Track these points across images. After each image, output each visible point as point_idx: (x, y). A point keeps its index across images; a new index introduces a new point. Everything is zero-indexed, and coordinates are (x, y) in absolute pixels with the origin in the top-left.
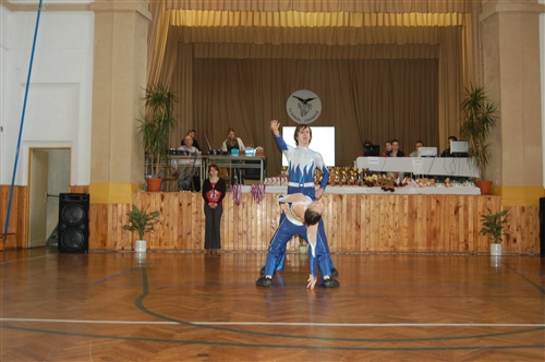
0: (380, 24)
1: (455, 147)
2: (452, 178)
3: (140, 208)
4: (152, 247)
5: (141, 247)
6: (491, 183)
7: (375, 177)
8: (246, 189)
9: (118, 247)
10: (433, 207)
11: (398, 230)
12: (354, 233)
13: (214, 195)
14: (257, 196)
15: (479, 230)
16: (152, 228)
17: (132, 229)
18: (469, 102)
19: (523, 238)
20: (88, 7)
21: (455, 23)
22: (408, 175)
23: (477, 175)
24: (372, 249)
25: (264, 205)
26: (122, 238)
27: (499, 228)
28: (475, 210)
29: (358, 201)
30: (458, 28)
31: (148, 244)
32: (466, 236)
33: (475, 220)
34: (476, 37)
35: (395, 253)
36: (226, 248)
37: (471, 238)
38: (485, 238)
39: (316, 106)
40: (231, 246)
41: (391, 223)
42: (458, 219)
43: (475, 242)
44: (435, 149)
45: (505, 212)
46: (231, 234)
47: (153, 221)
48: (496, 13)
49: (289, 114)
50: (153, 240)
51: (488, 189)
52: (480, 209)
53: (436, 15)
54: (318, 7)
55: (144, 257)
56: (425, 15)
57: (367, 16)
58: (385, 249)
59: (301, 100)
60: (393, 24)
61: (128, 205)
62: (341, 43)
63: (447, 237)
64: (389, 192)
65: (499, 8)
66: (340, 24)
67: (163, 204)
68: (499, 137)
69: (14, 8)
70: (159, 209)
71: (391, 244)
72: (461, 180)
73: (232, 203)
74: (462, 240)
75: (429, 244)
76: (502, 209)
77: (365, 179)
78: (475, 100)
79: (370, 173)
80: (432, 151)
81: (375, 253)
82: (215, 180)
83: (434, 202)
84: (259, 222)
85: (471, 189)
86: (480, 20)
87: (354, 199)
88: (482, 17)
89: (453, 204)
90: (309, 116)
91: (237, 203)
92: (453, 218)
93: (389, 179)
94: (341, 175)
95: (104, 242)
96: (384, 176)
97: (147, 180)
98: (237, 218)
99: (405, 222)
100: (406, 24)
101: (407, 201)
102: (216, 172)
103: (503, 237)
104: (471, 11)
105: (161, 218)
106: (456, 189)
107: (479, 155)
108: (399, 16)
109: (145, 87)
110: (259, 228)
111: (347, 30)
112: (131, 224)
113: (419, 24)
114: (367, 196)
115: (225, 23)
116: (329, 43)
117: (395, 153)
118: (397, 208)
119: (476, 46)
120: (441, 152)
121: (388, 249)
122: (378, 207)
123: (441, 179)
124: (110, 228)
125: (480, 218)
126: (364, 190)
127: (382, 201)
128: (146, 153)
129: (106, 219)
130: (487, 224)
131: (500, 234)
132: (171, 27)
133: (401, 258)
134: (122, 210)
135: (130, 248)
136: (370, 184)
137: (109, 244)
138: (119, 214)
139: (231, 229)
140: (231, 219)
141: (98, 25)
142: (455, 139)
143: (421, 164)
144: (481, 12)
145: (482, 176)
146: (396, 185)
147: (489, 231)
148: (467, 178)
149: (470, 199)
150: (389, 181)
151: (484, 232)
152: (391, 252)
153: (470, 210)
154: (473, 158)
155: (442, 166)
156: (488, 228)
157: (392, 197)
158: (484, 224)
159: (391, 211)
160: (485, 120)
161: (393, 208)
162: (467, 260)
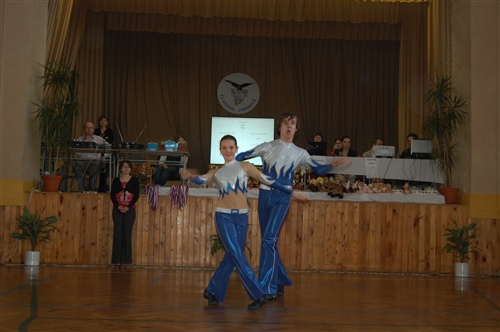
1: (416, 146)
2: (413, 183)
3: (32, 212)
4: (47, 260)
5: (33, 259)
6: (457, 190)
7: (320, 180)
8: (164, 191)
9: (4, 259)
10: (389, 217)
11: (347, 245)
12: (294, 247)
13: (125, 197)
14: (178, 199)
15: (443, 246)
16: (48, 237)
17: (22, 237)
18: (435, 93)
19: (493, 257)
22: (360, 178)
23: (441, 180)
24: (315, 267)
25: (186, 211)
26: (10, 248)
27: (466, 244)
28: (438, 222)
29: (300, 209)
31: (41, 256)
32: (427, 253)
33: (438, 235)
35: (342, 272)
36: (138, 263)
37: (433, 256)
38: (449, 256)
39: (254, 93)
40: (145, 260)
41: (339, 236)
42: (418, 233)
43: (438, 260)
44: (393, 148)
45: (473, 226)
46: (145, 245)
47: (49, 228)
49: (220, 101)
50: (47, 252)
51: (454, 197)
52: (444, 221)
55: (38, 272)
58: (331, 267)
59: (234, 85)
61: (19, 207)
62: (284, 18)
63: (405, 253)
64: (336, 199)
67: (62, 208)
68: (468, 136)
70: (57, 214)
71: (337, 261)
72: (422, 185)
73: (147, 208)
74: (422, 257)
75: (383, 261)
76: (470, 222)
77: (309, 182)
78: (443, 89)
80: (390, 150)
81: (319, 272)
83: (389, 212)
84: (179, 232)
85: (433, 197)
87: (295, 207)
89: (413, 215)
90: (244, 104)
91: (153, 208)
92: (412, 231)
93: (337, 182)
96: (331, 179)
97: (44, 177)
98: (153, 226)
99: (355, 235)
101: (357, 210)
102: (129, 170)
103: (470, 255)
105: (59, 225)
106: (417, 196)
107: (444, 157)
109: (43, 63)
110: (180, 239)
112: (21, 231)
114: (310, 203)
116: (271, 18)
117: (345, 152)
118: (346, 218)
120: (401, 152)
121: (335, 267)
122: (323, 216)
123: (398, 184)
125: (443, 232)
127: (328, 209)
128: (43, 144)
130: (452, 240)
131: (466, 252)
133: (348, 278)
134: (11, 214)
135: (19, 260)
136: (314, 189)
138: (7, 218)
139: (145, 240)
140: (145, 227)
142: (416, 137)
143: (375, 165)
145: (448, 182)
146: (345, 190)
147: (454, 248)
148: (429, 184)
149: (432, 209)
150: (337, 186)
151: (449, 248)
152: (338, 270)
153: (432, 221)
154: (438, 160)
155: (401, 169)
156: (453, 244)
157: (340, 205)
158: (448, 239)
159: (339, 221)
160: (452, 116)
161: (342, 218)
162: (427, 282)
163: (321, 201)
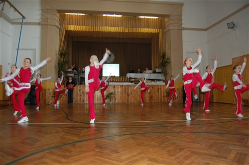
0: (134, 31)
1: (157, 70)
2: (157, 80)
4: (61, 103)
7: (133, 80)
9: (50, 103)
12: (127, 97)
16: (61, 97)
20: (39, 24)
23: (164, 79)
24: (133, 102)
26: (51, 100)
28: (164, 90)
29: (128, 87)
30: (158, 33)
34: (163, 36)
37: (162, 98)
38: (167, 98)
42: (159, 92)
43: (164, 100)
48: (170, 29)
50: (61, 101)
53: (151, 29)
54: (115, 25)
56: (148, 29)
57: (130, 29)
58: (136, 102)
60: (138, 32)
61: (53, 89)
62: (121, 37)
63: (155, 98)
66: (121, 31)
68: (171, 67)
69: (13, 23)
71: (138, 100)
72: (159, 80)
74: (160, 99)
75: (150, 100)
77: (130, 80)
78: (164, 55)
79: (131, 78)
80: (151, 71)
82: (70, 81)
83: (151, 87)
84: (97, 94)
85: (162, 83)
87: (127, 87)
88: (165, 30)
89: (157, 88)
90: (110, 60)
92: (157, 92)
94: (122, 79)
95: (45, 102)
96: (136, 79)
100: (142, 32)
104: (162, 28)
106: (158, 83)
107: (165, 73)
108: (140, 29)
109: (58, 50)
110: (97, 96)
111: (123, 33)
113: (146, 32)
114: (131, 86)
115: (84, 30)
116: (118, 37)
123: (153, 80)
124: (47, 97)
125: (165, 92)
126: (130, 84)
129: (46, 94)
132: (66, 31)
134: (51, 91)
136: (132, 82)
137: (47, 102)
141: (42, 30)
142: (157, 68)
145: (166, 79)
148: (161, 80)
149: (162, 86)
151: (166, 96)
153: (162, 89)
154: (163, 74)
155: (154, 76)
158: (166, 94)
160: (167, 62)
162: (161, 105)
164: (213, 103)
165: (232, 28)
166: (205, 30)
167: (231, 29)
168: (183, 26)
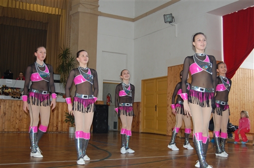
0: (17, 7)
1: (56, 77)
7: (10, 90)
11: (21, 120)
15: (64, 120)
18: (62, 55)
21: (57, 14)
23: (64, 93)
24: (6, 130)
28: (62, 110)
30: (58, 17)
32: (57, 123)
33: (62, 116)
34: (67, 22)
35: (19, 132)
37: (60, 124)
41: (18, 116)
42: (53, 114)
43: (62, 127)
48: (78, 12)
53: (48, 8)
56: (42, 6)
58: (13, 130)
60: (24, 8)
64: (17, 99)
65: (80, 10)
71: (17, 127)
74: (55, 125)
77: (4, 91)
78: (66, 53)
79: (7, 88)
81: (8, 132)
85: (61, 99)
86: (70, 14)
88: (71, 13)
93: (18, 91)
96: (15, 90)
100: (32, 9)
104: (66, 9)
108: (28, 5)
113: (39, 11)
114: (4, 101)
118: (21, 108)
119: (67, 26)
121: (16, 130)
122: (11, 107)
125: (64, 114)
126: (3, 97)
127: (13, 104)
133: (22, 135)
136: (7, 94)
144: (71, 10)
147: (69, 121)
148: (59, 94)
149: (60, 104)
150: (17, 93)
151: (66, 121)
152: (17, 131)
153: (60, 110)
154: (63, 83)
156: (69, 119)
157: (19, 102)
158: (67, 117)
159: (18, 109)
160: (70, 65)
161: (19, 108)
162: (57, 136)
163: (9, 100)
164: (138, 133)
165: (170, 22)
166: (133, 20)
167: (168, 24)
168: (100, 9)
